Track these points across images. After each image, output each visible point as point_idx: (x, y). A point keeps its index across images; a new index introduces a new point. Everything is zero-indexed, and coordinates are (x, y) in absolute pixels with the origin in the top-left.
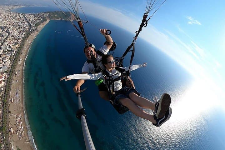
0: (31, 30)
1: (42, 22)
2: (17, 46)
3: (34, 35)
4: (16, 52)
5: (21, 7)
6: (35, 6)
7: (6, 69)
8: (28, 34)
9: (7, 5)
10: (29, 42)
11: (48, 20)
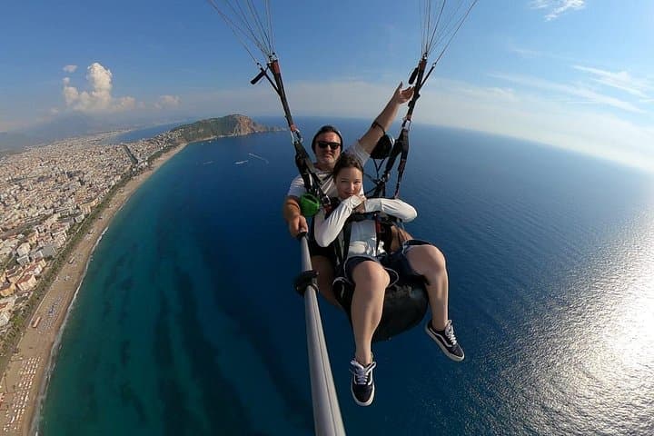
0: (134, 170)
1: (166, 150)
2: (94, 203)
3: (141, 179)
4: (86, 216)
5: (124, 131)
6: (158, 124)
7: (54, 253)
8: (127, 178)
9: (92, 135)
10: (124, 194)
11: (183, 146)
